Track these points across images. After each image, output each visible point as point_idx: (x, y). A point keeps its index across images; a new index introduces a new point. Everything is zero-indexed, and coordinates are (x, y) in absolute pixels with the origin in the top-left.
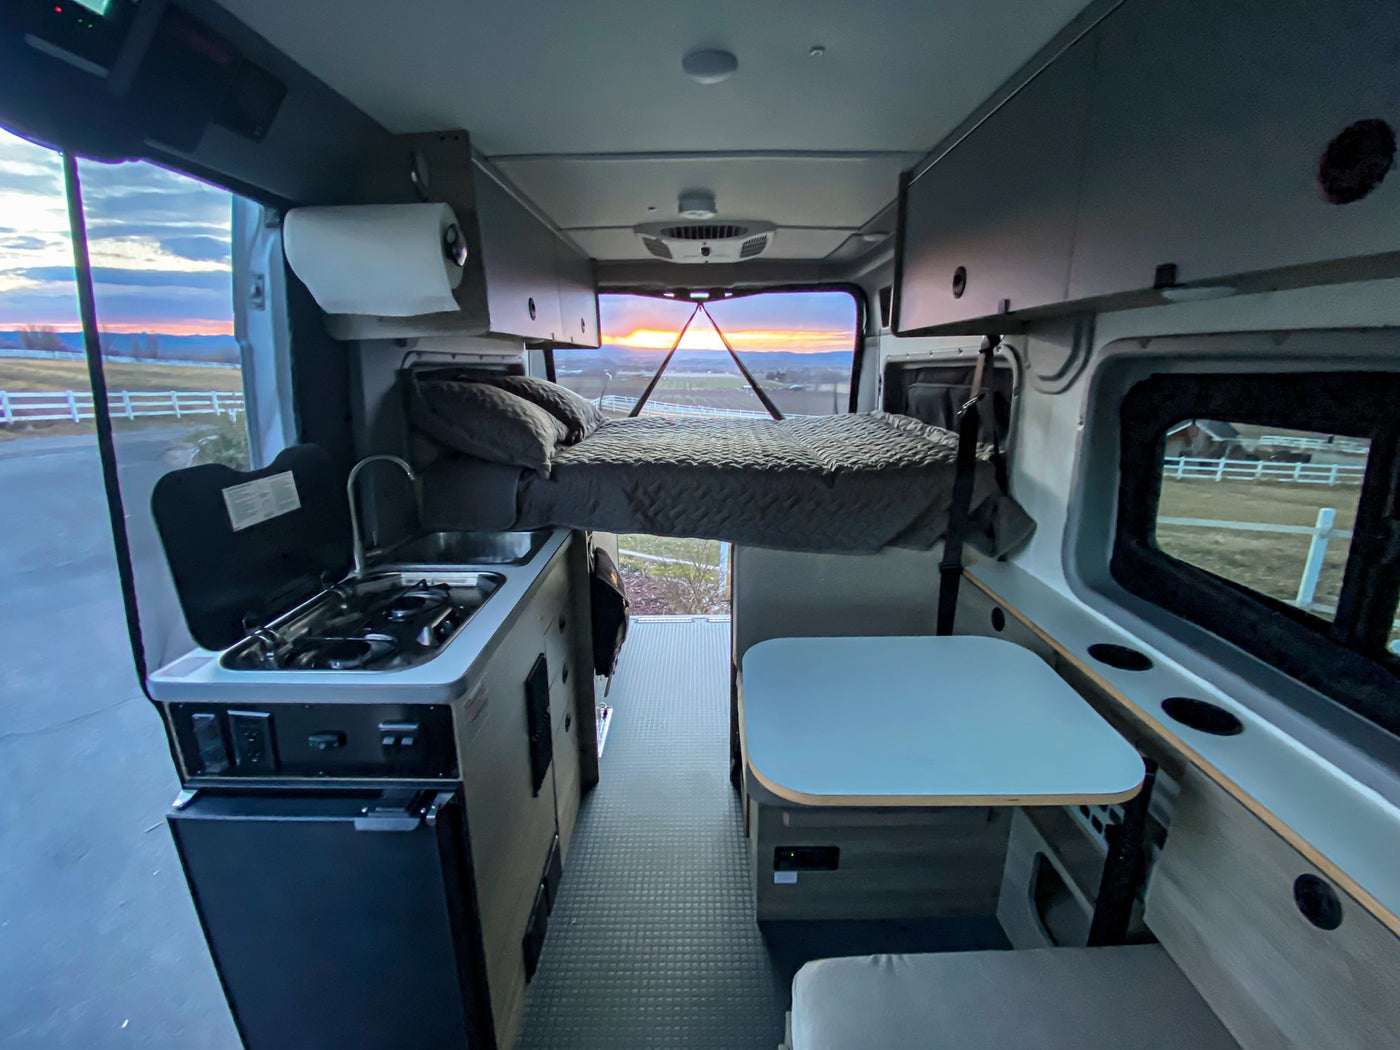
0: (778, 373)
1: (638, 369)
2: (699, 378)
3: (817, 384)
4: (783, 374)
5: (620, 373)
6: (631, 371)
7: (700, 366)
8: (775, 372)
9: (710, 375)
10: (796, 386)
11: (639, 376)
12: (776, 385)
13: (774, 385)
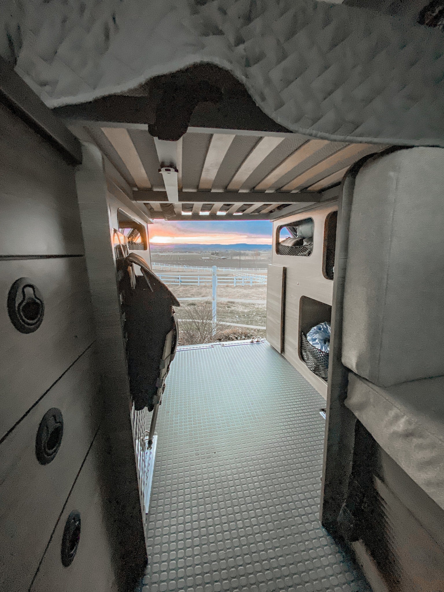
0: (216, 252)
2: (183, 255)
3: (232, 256)
4: (218, 253)
7: (183, 250)
8: (214, 252)
9: (187, 254)
12: (215, 257)
13: (214, 257)
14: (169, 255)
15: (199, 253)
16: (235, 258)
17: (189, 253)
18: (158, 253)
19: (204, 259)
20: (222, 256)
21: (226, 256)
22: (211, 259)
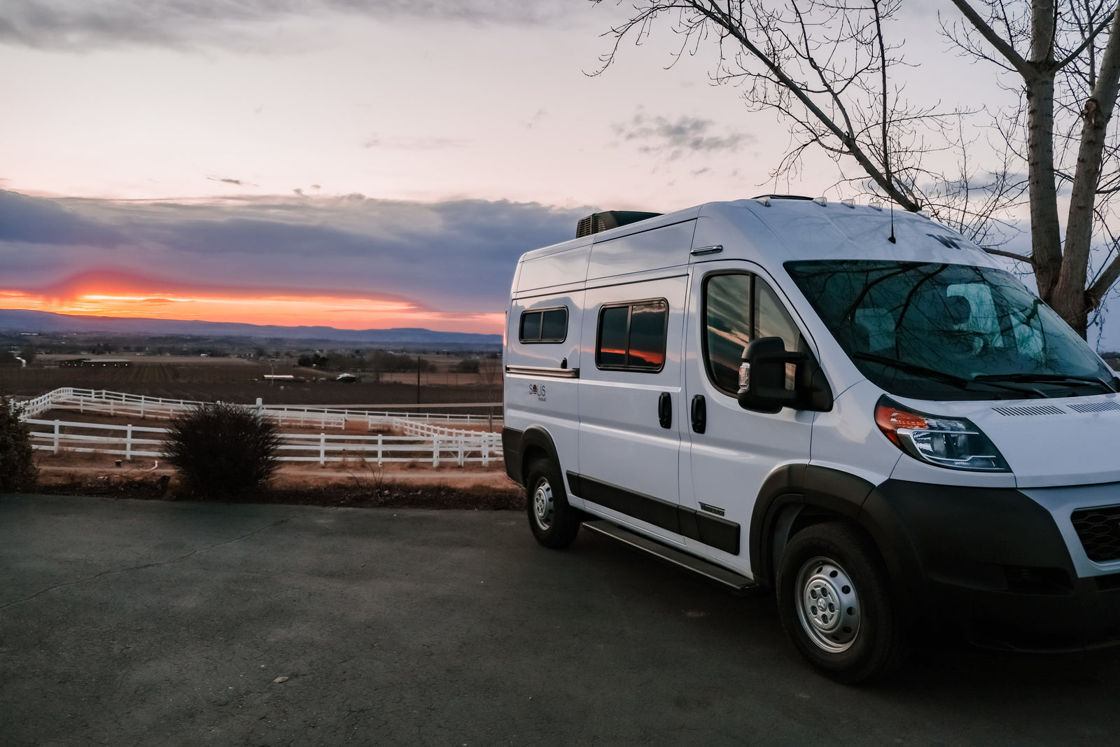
0: (317, 356)
1: (74, 350)
2: (186, 365)
3: (378, 372)
4: (324, 359)
5: (42, 356)
6: (60, 353)
7: (185, 347)
8: (310, 354)
9: (204, 359)
10: (346, 375)
11: (79, 361)
12: (316, 375)
13: (312, 375)
14: (130, 364)
15: (249, 358)
16: (387, 378)
17: (212, 355)
18: (84, 355)
19: (276, 380)
20: (342, 370)
21: (354, 371)
22: (301, 381)
